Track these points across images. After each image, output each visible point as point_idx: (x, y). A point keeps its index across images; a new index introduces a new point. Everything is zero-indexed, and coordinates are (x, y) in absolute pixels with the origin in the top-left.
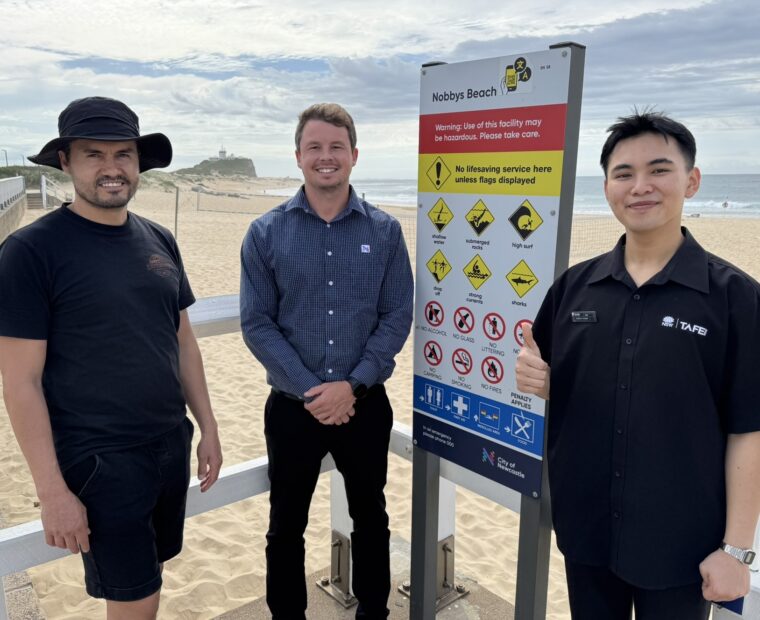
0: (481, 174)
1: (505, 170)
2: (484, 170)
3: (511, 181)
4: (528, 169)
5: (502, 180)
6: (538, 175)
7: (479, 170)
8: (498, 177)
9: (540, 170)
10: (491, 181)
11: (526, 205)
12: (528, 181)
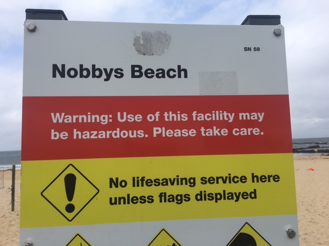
0: (161, 189)
1: (204, 181)
2: (165, 182)
3: (216, 197)
4: (243, 179)
5: (200, 197)
6: (259, 186)
7: (157, 182)
8: (193, 192)
9: (263, 179)
10: (180, 199)
11: (247, 230)
12: (245, 195)
